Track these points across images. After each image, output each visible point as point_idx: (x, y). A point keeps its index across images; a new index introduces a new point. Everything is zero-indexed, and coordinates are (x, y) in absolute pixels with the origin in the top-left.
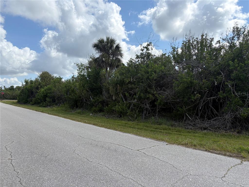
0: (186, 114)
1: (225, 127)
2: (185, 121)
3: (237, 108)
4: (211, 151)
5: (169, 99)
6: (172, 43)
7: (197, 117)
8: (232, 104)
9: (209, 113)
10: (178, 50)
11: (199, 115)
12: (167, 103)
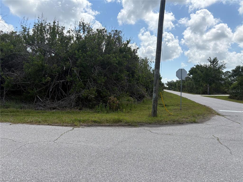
0: (37, 95)
1: (71, 106)
2: (36, 102)
3: (80, 90)
4: (53, 124)
5: (19, 82)
6: (23, 22)
7: (48, 98)
8: (77, 86)
9: (59, 94)
10: (29, 31)
11: (50, 97)
12: (16, 85)
